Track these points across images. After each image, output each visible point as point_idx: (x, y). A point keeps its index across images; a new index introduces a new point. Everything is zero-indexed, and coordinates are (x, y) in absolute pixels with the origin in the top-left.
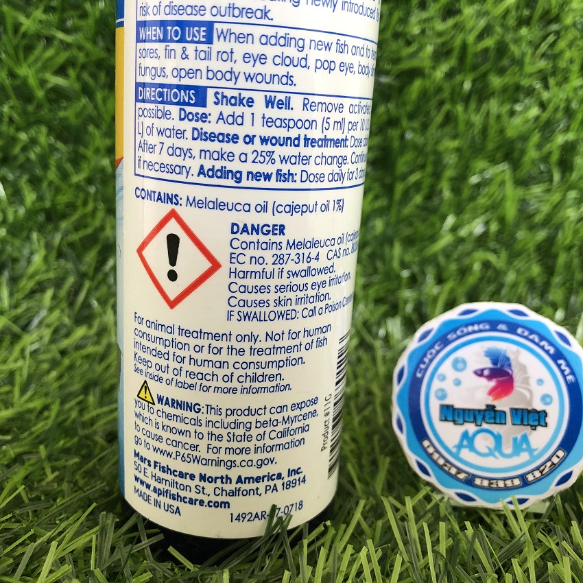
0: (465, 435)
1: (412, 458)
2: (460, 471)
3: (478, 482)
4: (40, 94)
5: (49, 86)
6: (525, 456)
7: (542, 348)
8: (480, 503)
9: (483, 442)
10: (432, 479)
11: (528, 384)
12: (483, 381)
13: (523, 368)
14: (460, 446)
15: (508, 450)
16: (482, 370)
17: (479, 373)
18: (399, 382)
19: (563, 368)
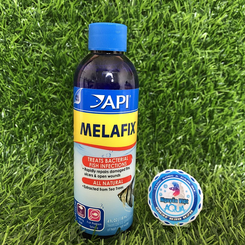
0: (167, 206)
1: (153, 212)
2: (166, 215)
3: (170, 219)
4: (48, 100)
5: (51, 98)
6: (182, 212)
7: (187, 182)
8: (171, 224)
9: (172, 208)
10: (158, 218)
11: (183, 192)
12: (172, 191)
13: (182, 188)
14: (165, 209)
15: (178, 210)
16: (172, 188)
17: (171, 189)
18: (150, 191)
19: (193, 188)
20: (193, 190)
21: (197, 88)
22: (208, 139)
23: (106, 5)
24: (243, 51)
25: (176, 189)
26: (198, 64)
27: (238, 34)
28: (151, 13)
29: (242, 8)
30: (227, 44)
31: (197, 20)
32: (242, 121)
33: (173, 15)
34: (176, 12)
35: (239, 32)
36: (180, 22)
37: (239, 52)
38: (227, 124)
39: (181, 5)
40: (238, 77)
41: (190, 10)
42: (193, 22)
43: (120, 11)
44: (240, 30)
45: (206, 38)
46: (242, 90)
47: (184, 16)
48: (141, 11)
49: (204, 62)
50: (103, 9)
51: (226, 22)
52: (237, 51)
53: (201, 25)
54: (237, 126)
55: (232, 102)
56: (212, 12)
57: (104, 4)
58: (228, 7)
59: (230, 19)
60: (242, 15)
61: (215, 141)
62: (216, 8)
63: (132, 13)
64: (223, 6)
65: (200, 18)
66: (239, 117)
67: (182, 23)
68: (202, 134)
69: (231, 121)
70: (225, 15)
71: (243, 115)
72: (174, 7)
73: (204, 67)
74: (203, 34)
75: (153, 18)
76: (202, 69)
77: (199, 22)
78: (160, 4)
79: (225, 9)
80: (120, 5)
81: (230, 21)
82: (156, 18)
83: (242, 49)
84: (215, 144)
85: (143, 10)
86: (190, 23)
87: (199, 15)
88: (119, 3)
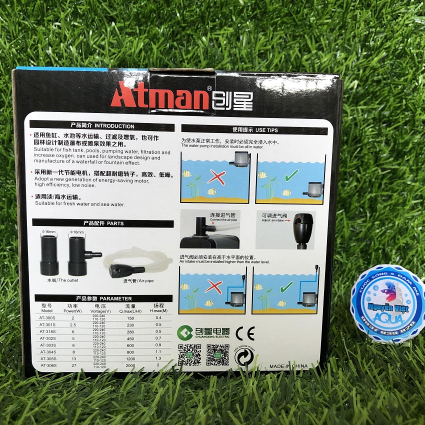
1: (357, 323)
7: (407, 282)
11: (401, 296)
17: (383, 291)
18: (353, 294)
19: (415, 290)
20: (415, 293)
21: (349, 165)
22: (371, 244)
23: (206, 46)
24: (414, 105)
25: (391, 292)
26: (348, 127)
27: (406, 80)
28: (271, 55)
29: (407, 42)
30: (388, 95)
31: (341, 62)
32: (421, 214)
33: (305, 57)
34: (310, 52)
35: (406, 78)
36: (316, 66)
37: (409, 107)
38: (398, 218)
39: (317, 42)
40: (411, 145)
41: (331, 48)
42: (335, 65)
43: (226, 54)
44: (407, 74)
45: (357, 88)
46: (417, 165)
47: (322, 57)
48: (257, 53)
49: (356, 124)
50: (201, 51)
51: (386, 63)
52: (406, 105)
53: (347, 68)
54: (415, 221)
55: (404, 183)
56: (364, 49)
57: (202, 44)
58: (387, 42)
59: (391, 60)
60: (409, 53)
61: (381, 247)
62: (368, 44)
63: (244, 56)
64: (378, 40)
65: (346, 59)
66: (415, 207)
67: (319, 67)
68: (361, 235)
69: (404, 213)
70: (384, 54)
71: (422, 204)
72: (306, 45)
73: (357, 131)
74: (351, 82)
75: (276, 61)
76: (355, 134)
77: (345, 64)
78: (285, 41)
79: (382, 44)
80: (226, 45)
81: (392, 62)
82: (280, 61)
83: (413, 103)
84: (380, 251)
85: (259, 51)
86: (331, 67)
87: (343, 55)
88: (225, 42)
